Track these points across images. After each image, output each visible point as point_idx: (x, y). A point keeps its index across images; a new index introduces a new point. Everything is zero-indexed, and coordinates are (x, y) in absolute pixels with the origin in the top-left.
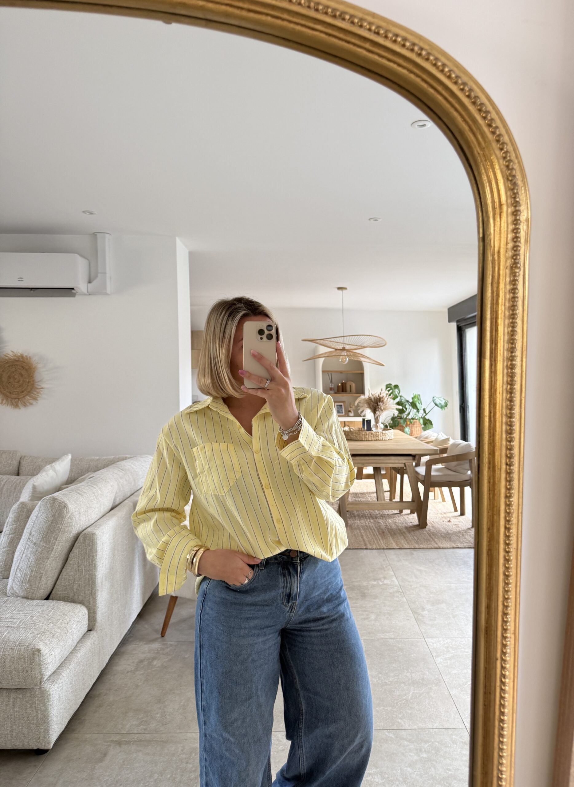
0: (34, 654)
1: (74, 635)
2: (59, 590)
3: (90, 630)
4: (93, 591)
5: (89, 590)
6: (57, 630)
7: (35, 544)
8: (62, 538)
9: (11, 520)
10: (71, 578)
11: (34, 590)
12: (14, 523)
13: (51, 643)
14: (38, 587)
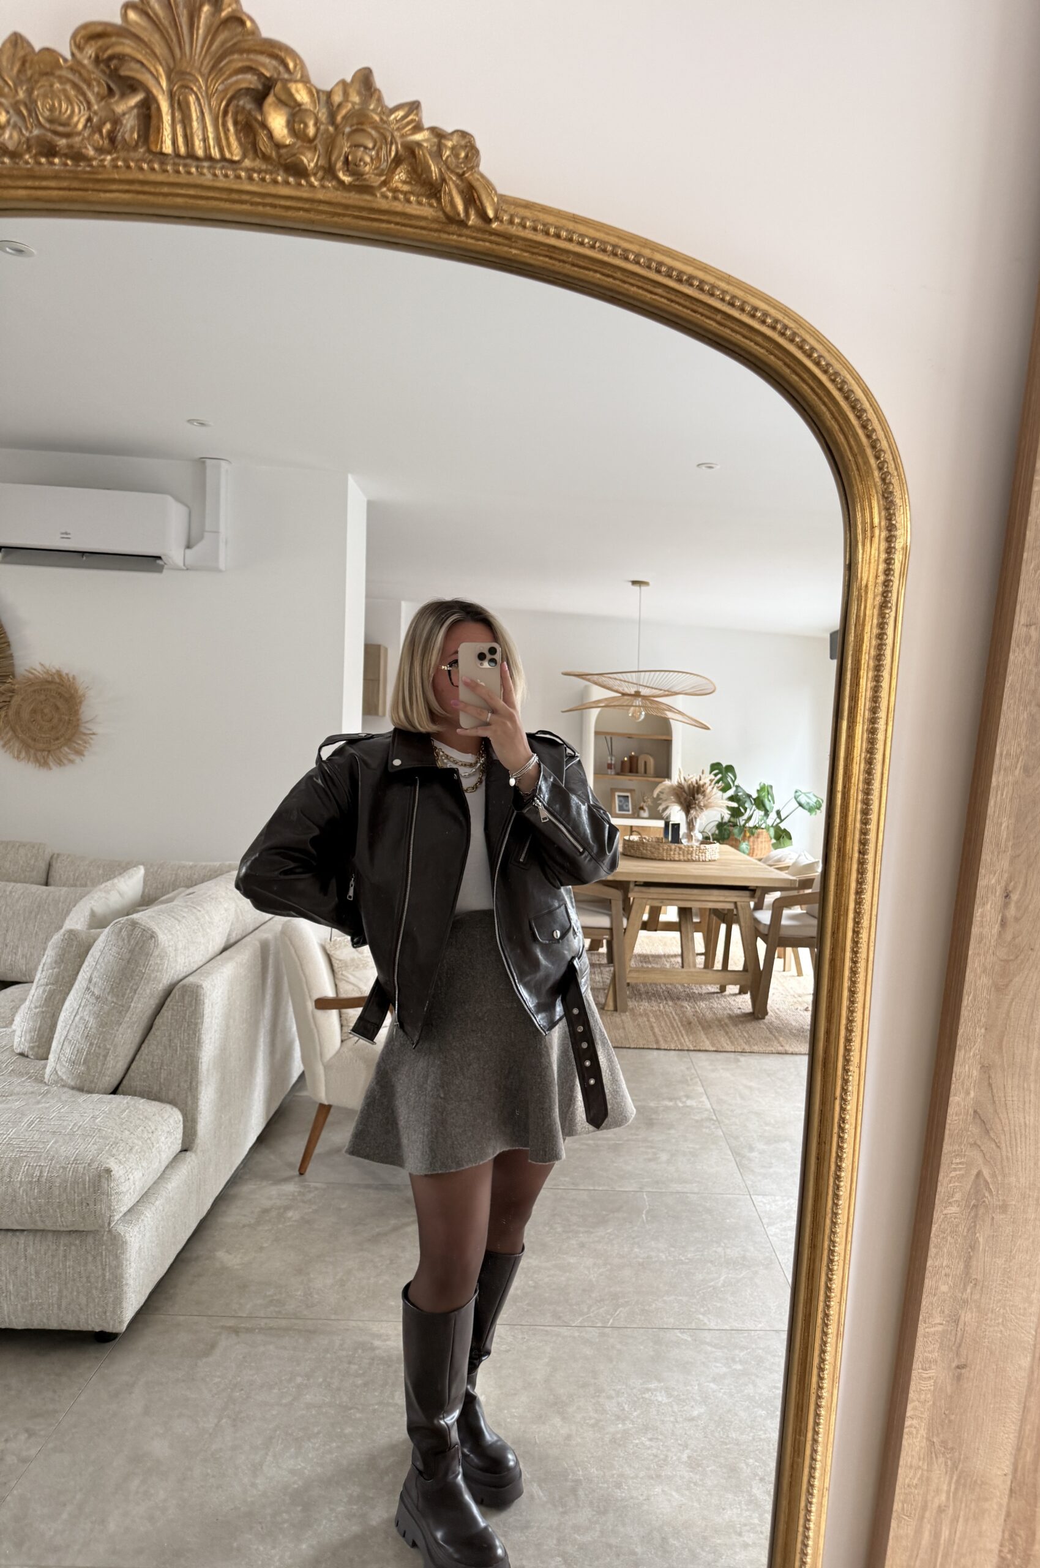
0: (100, 1176)
1: (162, 1153)
2: (135, 1079)
3: (184, 1150)
4: (194, 1084)
5: (186, 1081)
6: (136, 1141)
7: (97, 998)
8: (145, 990)
9: (49, 960)
10: (156, 1060)
11: (94, 1076)
12: (54, 965)
13: (127, 1160)
14: (100, 1072)
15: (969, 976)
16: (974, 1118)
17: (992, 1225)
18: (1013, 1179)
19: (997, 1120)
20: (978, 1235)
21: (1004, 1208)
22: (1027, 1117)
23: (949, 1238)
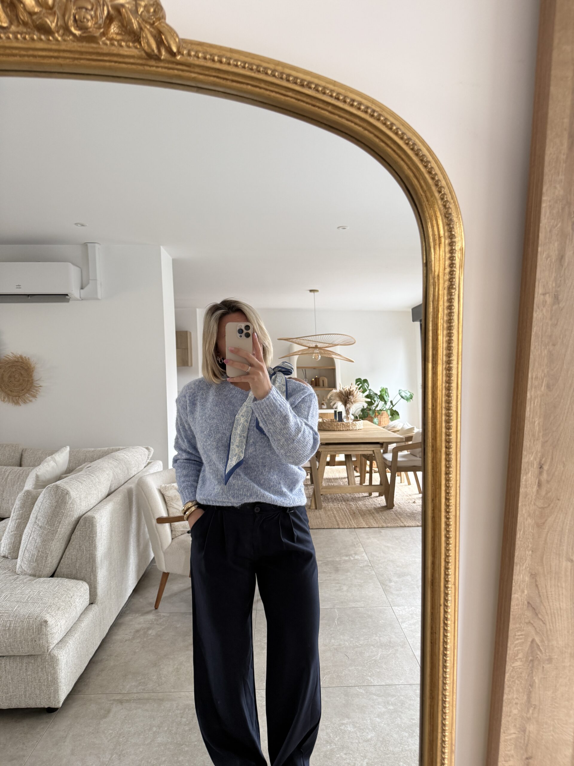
0: (41, 625)
1: (78, 608)
2: (63, 569)
3: (91, 603)
4: (94, 568)
5: (90, 567)
6: (62, 603)
7: (40, 527)
8: (65, 522)
9: (17, 506)
10: (73, 557)
11: (41, 568)
12: (20, 509)
13: (57, 614)
14: (44, 566)
15: (520, 519)
16: (528, 607)
17: (543, 671)
18: (554, 643)
19: (542, 607)
20: (534, 678)
21: (550, 660)
22: (561, 604)
23: (517, 681)
